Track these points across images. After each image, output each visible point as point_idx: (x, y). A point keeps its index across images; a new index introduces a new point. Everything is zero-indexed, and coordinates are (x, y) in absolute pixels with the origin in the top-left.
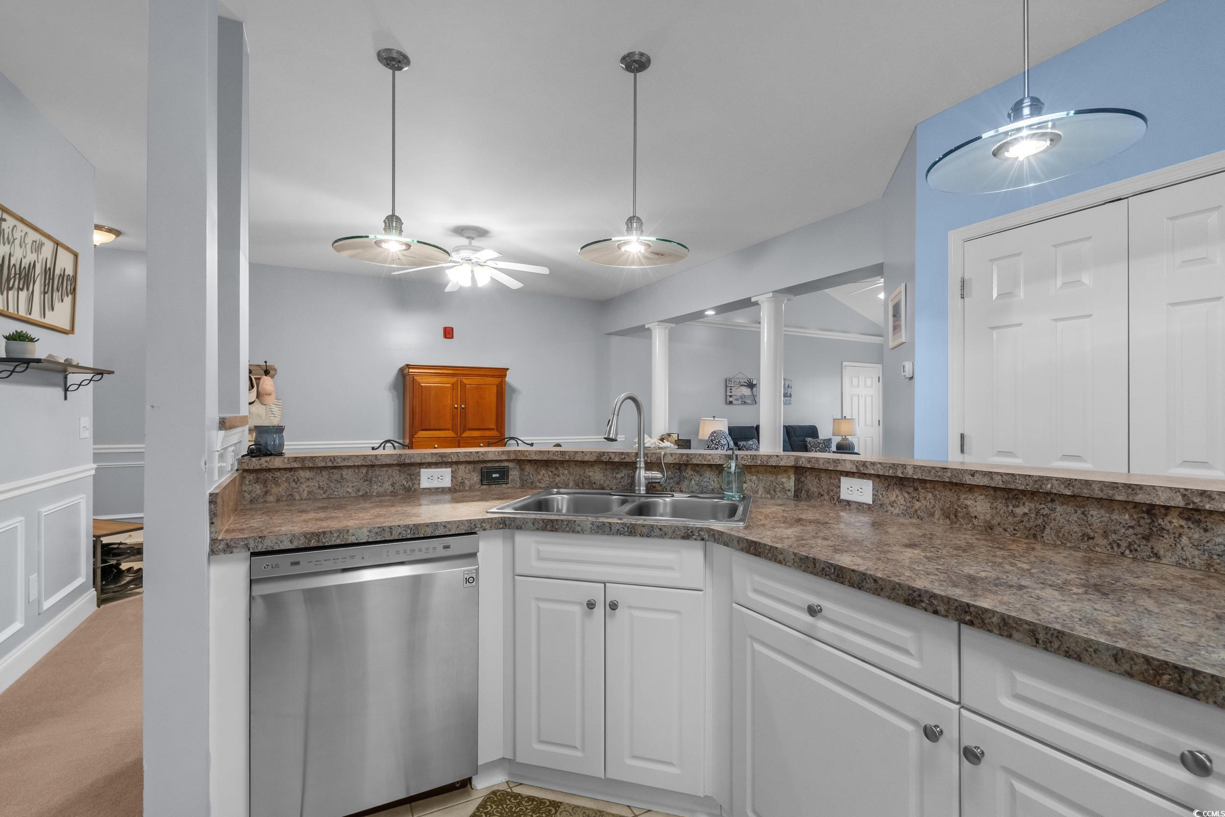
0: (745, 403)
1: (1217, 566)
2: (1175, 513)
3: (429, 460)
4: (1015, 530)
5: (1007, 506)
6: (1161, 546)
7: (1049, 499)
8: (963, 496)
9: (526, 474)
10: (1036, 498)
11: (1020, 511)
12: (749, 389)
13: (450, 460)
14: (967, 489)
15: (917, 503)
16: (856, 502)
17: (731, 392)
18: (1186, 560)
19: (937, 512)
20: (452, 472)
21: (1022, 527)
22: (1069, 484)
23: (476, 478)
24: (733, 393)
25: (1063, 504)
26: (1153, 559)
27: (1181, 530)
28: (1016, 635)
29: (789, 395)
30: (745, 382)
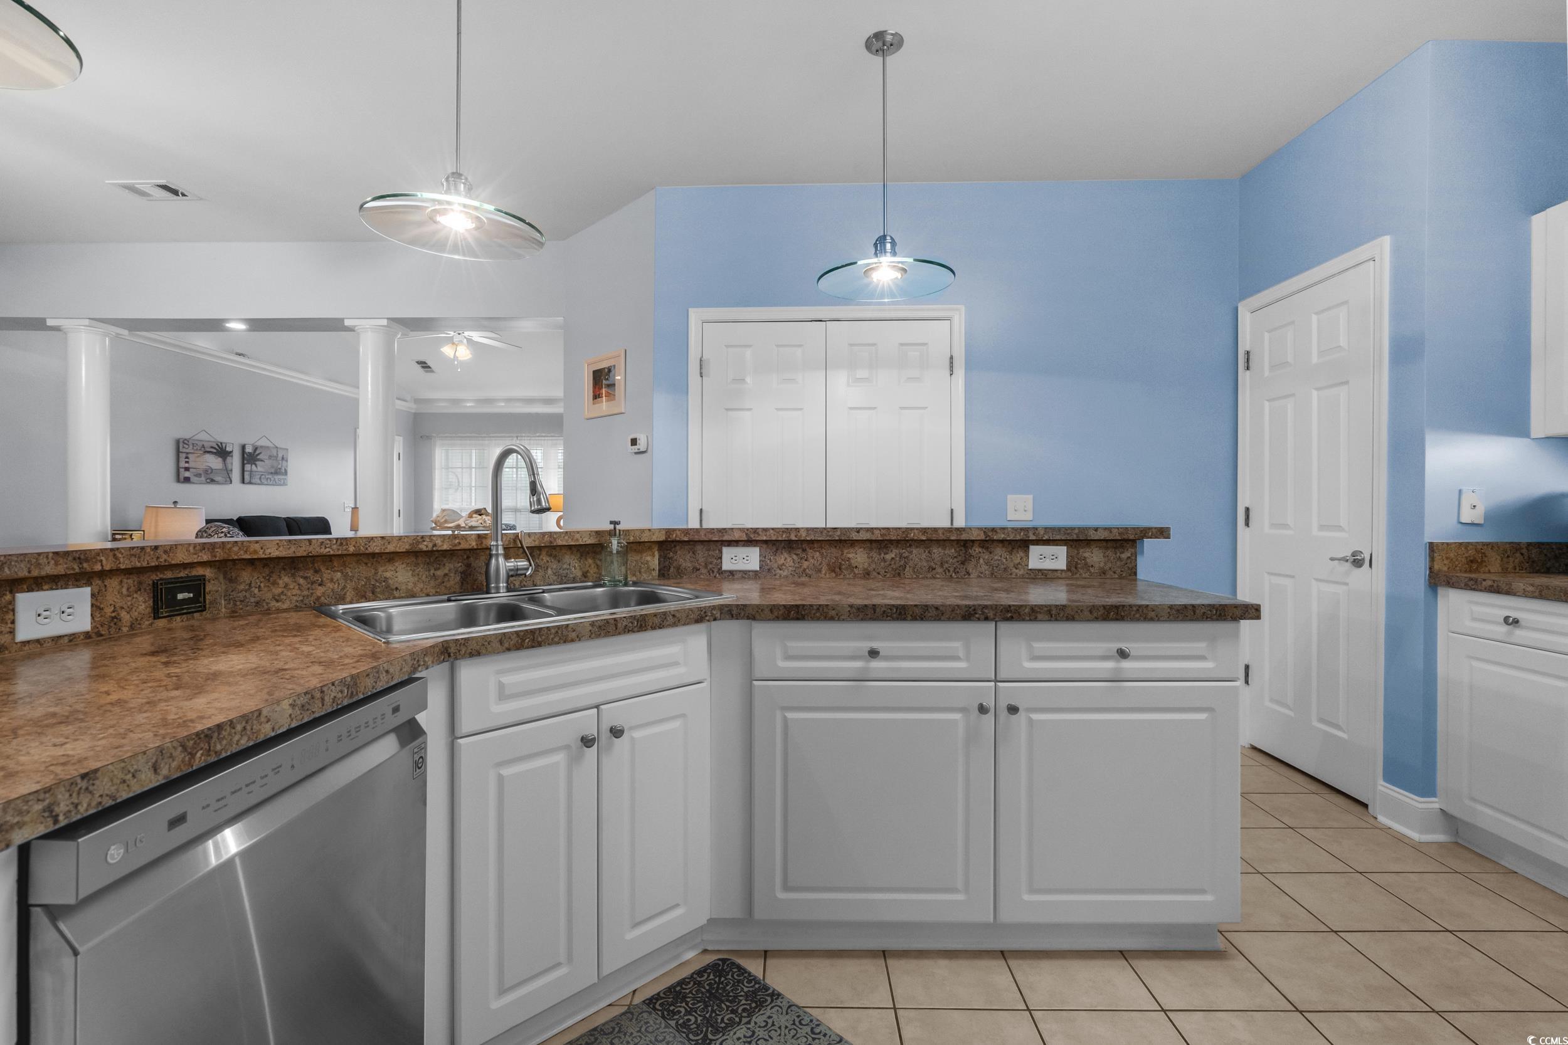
0: (212, 481)
1: (996, 574)
2: (976, 544)
3: (49, 569)
4: (886, 572)
5: (880, 554)
6: (970, 567)
7: (908, 545)
8: (845, 551)
9: (242, 587)
10: (900, 545)
11: (888, 557)
12: (220, 459)
13: (98, 567)
14: (849, 545)
15: (806, 562)
16: (740, 571)
17: (187, 462)
18: (982, 573)
19: (823, 568)
20: (93, 595)
21: (890, 569)
22: (925, 532)
23: (142, 604)
24: (191, 465)
25: (917, 547)
26: (967, 576)
27: (979, 555)
28: (1040, 616)
29: (284, 471)
30: (212, 447)
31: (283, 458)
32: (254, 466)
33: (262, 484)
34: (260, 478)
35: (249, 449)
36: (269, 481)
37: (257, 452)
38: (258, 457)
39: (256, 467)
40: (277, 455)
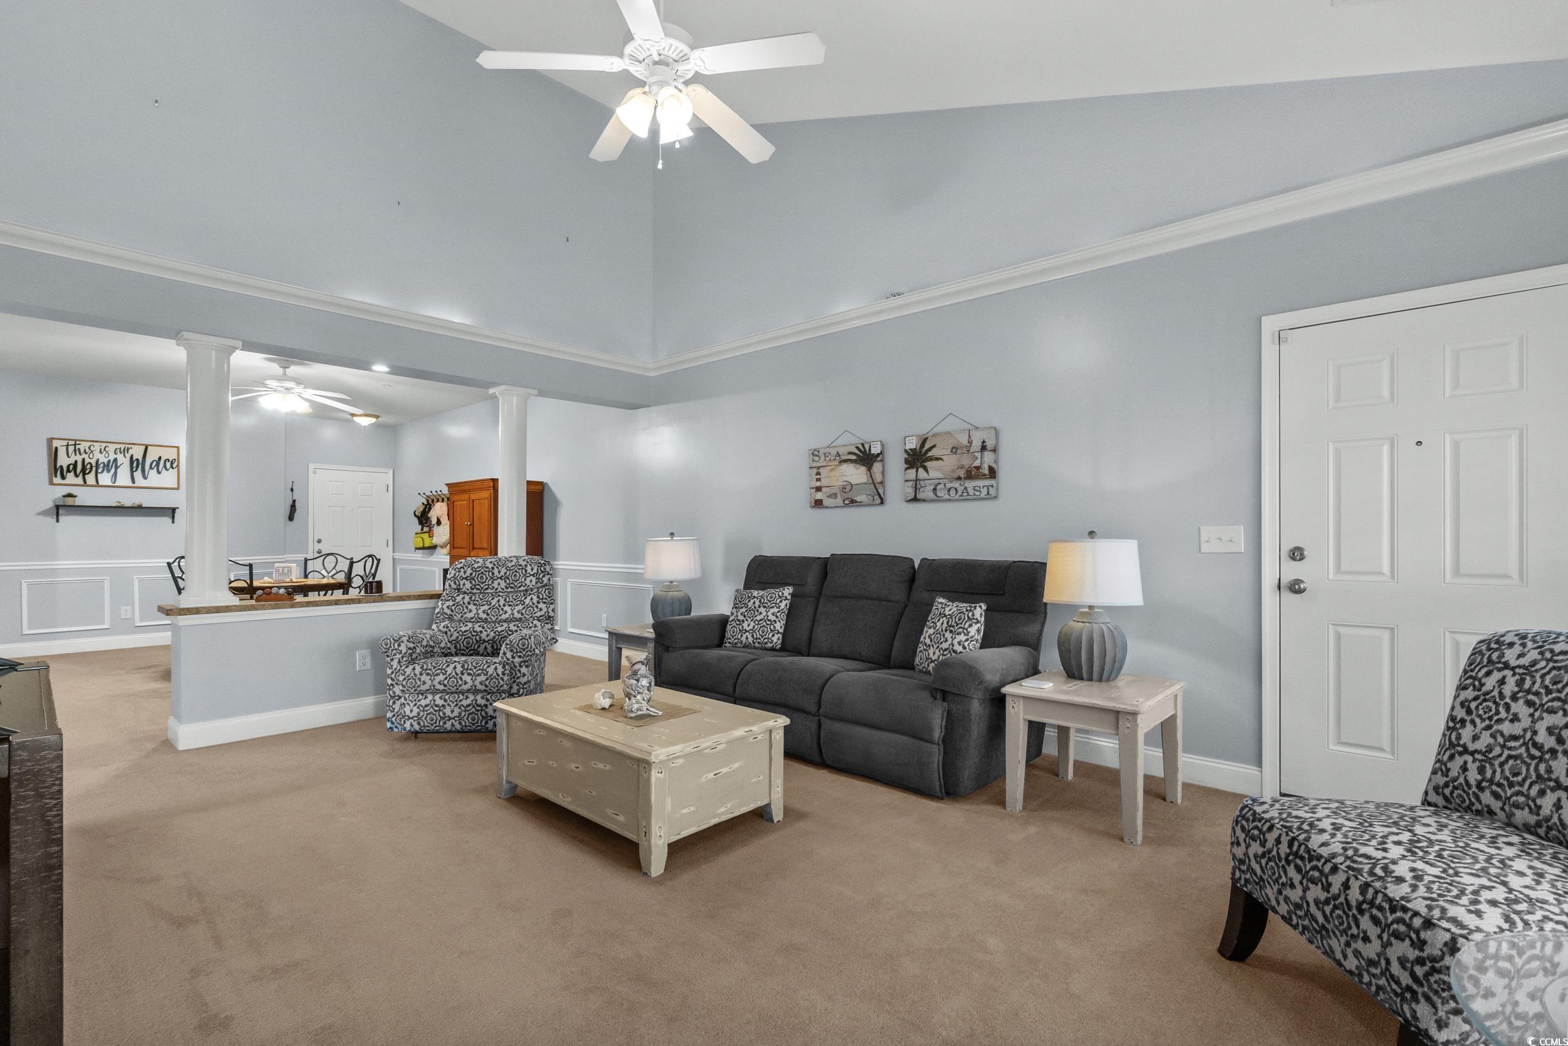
0: (853, 501)
12: (863, 469)
17: (818, 480)
24: (824, 483)
29: (987, 472)
30: (850, 453)
31: (984, 448)
32: (921, 470)
33: (938, 500)
34: (935, 489)
35: (912, 444)
36: (953, 492)
37: (927, 446)
38: (930, 454)
39: (927, 471)
40: (970, 442)
